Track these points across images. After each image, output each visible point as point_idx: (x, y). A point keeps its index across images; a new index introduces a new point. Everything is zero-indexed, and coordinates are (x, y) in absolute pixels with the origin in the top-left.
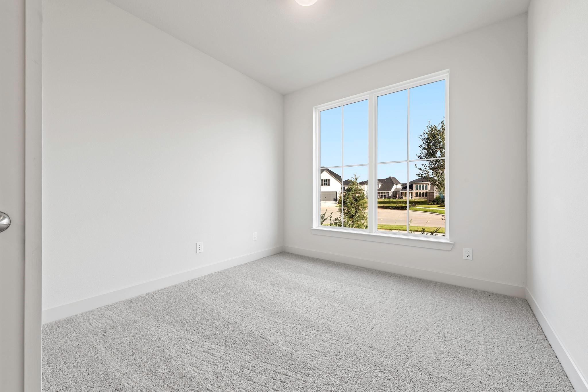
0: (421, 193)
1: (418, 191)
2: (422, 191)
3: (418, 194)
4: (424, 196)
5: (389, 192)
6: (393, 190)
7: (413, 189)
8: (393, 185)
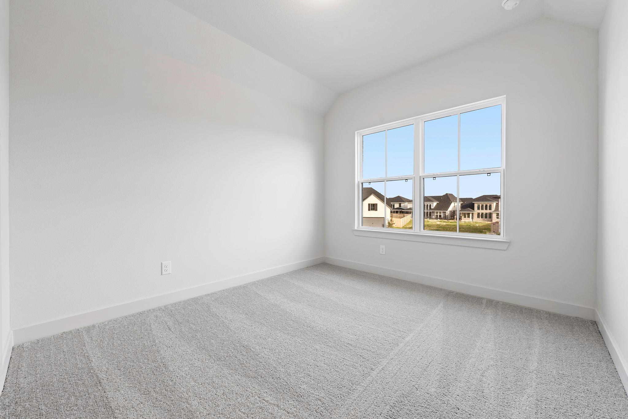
0: (484, 213)
1: (480, 211)
2: (484, 211)
3: (480, 214)
4: (488, 218)
5: (445, 212)
6: (451, 208)
7: (474, 209)
8: (450, 204)
